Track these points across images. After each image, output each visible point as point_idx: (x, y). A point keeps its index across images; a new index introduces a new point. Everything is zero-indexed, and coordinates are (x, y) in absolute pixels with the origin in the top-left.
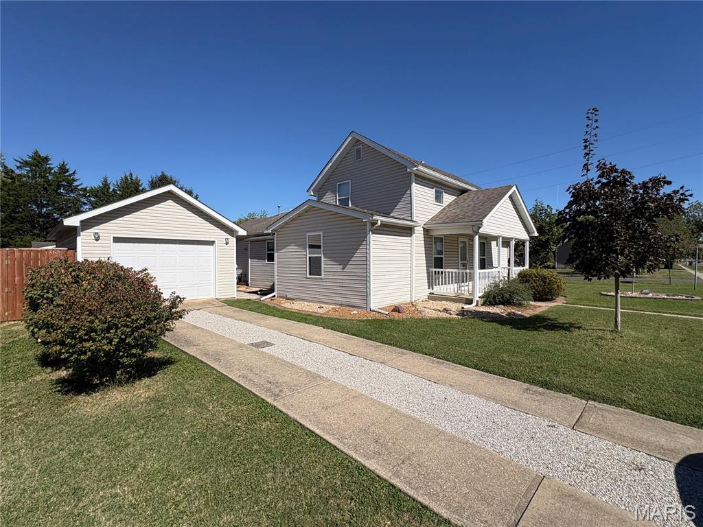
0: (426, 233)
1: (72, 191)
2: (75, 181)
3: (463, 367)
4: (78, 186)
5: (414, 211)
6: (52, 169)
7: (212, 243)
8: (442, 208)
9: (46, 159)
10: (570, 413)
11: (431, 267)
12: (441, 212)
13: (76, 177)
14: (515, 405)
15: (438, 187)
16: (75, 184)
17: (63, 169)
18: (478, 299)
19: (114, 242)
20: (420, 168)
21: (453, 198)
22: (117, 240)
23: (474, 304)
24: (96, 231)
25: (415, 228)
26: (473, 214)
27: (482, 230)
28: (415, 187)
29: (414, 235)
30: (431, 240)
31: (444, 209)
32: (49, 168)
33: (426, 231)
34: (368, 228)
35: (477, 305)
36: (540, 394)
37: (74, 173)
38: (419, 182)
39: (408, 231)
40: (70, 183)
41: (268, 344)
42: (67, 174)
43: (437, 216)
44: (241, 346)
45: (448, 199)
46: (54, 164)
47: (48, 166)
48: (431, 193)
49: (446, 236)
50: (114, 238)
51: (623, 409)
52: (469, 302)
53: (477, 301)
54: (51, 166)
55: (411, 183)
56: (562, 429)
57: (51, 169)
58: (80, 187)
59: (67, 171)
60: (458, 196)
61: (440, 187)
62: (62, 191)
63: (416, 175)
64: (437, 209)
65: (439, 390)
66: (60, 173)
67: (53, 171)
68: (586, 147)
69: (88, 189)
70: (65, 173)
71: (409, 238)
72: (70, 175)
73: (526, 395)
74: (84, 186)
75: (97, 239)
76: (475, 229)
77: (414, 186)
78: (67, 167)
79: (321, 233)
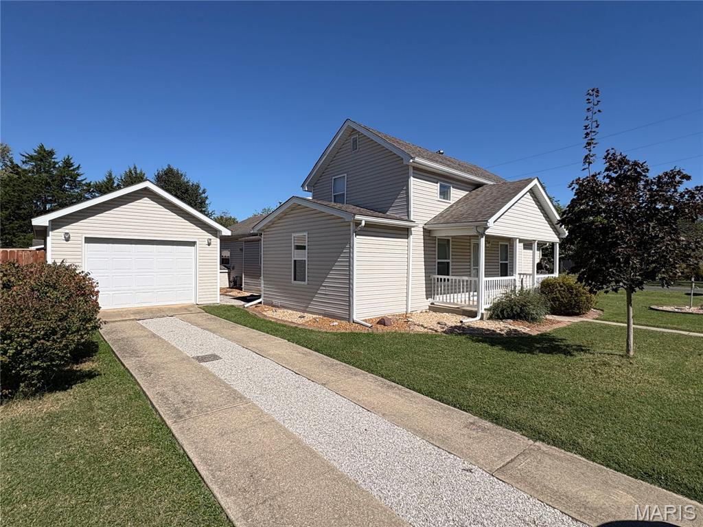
0: (428, 234)
1: (75, 187)
2: (79, 175)
3: (415, 393)
4: (82, 180)
5: (412, 209)
6: (57, 163)
7: (193, 244)
8: (449, 205)
9: (51, 153)
10: (503, 455)
11: (434, 273)
12: (447, 210)
13: (80, 171)
14: (442, 442)
15: (444, 181)
16: (79, 179)
17: (68, 163)
18: (483, 311)
19: (85, 242)
20: (417, 159)
21: (464, 193)
22: (89, 240)
23: (478, 318)
24: (67, 231)
25: (412, 229)
26: (480, 213)
27: (488, 232)
28: (414, 183)
29: (411, 237)
30: (434, 242)
31: (451, 206)
32: (54, 162)
33: (427, 233)
34: (352, 229)
35: (482, 319)
36: (484, 430)
37: (78, 168)
38: (418, 176)
39: (404, 232)
40: (74, 178)
41: (214, 357)
42: (72, 168)
43: (441, 214)
44: (185, 359)
45: (457, 194)
46: (59, 158)
47: (53, 160)
48: (436, 187)
49: (453, 237)
50: (86, 238)
51: (572, 454)
52: (473, 314)
53: (482, 314)
54: (56, 160)
55: (408, 177)
56: (478, 473)
57: (55, 163)
58: (84, 182)
59: (72, 165)
60: (470, 191)
61: (446, 182)
62: (66, 186)
63: (415, 168)
64: (443, 206)
65: (366, 420)
66: (64, 168)
67: (57, 166)
68: (587, 134)
69: (92, 184)
70: (70, 167)
71: (406, 240)
72: (74, 170)
73: (465, 431)
74: (88, 182)
75: (67, 240)
76: (480, 230)
77: (412, 181)
78: (72, 161)
79: (306, 234)
